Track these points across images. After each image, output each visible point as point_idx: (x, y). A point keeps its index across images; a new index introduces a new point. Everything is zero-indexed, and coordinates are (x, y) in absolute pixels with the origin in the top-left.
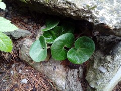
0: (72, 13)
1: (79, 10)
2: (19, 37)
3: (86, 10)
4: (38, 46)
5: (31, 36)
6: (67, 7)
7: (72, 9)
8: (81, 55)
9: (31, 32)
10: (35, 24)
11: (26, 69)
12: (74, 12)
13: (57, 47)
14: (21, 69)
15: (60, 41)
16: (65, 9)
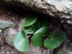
0: (51, 14)
1: (58, 12)
5: (14, 26)
7: (51, 10)
8: (55, 42)
10: (17, 16)
11: (12, 51)
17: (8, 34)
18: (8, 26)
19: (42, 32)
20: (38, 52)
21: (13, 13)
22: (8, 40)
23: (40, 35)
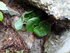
0: (39, 6)
2: (13, 15)
3: (45, 5)
4: (20, 22)
6: (36, 2)
7: (39, 4)
9: (20, 14)
11: (13, 32)
12: (40, 5)
13: (29, 24)
14: (11, 32)
15: (32, 21)
16: (36, 3)
17: (13, 19)
18: (15, 14)
19: (34, 20)
20: (31, 39)
21: (21, 7)
22: (13, 23)
23: (32, 22)
